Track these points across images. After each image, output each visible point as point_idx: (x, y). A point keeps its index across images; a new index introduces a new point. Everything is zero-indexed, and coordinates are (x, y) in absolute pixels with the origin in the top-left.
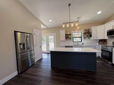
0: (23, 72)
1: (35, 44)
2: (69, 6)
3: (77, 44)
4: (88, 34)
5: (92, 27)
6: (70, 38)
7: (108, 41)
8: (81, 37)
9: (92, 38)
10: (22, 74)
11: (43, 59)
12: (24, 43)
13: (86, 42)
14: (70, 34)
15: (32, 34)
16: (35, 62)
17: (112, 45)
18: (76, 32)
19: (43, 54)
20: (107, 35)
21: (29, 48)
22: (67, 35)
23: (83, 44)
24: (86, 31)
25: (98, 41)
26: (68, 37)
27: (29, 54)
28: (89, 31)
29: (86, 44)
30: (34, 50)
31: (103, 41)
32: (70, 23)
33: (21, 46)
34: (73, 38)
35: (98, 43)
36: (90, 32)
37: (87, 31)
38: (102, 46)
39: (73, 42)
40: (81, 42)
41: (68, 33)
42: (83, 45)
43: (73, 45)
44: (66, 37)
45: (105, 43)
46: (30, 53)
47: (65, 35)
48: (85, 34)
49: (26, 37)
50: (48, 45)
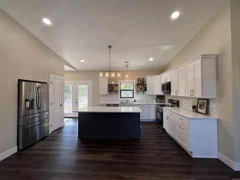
0: (27, 147)
1: (51, 101)
2: (110, 48)
3: (127, 101)
5: (146, 77)
6: (117, 92)
8: (133, 90)
9: (147, 93)
10: (26, 151)
11: (65, 128)
12: (33, 100)
13: (140, 99)
14: (116, 85)
15: (46, 83)
16: (50, 133)
18: (126, 81)
19: (66, 119)
20: (162, 90)
21: (40, 108)
23: (135, 101)
24: (139, 82)
25: (156, 97)
26: (112, 89)
27: (37, 119)
28: (143, 82)
29: (139, 102)
30: (48, 111)
31: (160, 98)
32: (110, 71)
33: (28, 104)
34: (121, 90)
36: (145, 83)
37: (141, 81)
39: (121, 97)
40: (133, 97)
41: (113, 83)
42: (135, 103)
43: (119, 103)
44: (109, 88)
45: (163, 101)
46: (40, 117)
47: (108, 85)
48: (138, 85)
49: (38, 88)
50: (76, 102)
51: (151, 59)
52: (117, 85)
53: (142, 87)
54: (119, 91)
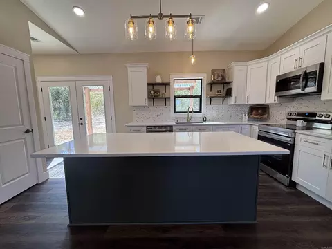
3: (188, 119)
4: (221, 86)
5: (234, 64)
6: (166, 99)
7: (272, 110)
8: (201, 97)
9: (231, 101)
13: (215, 114)
17: (285, 121)
22: (155, 87)
23: (204, 119)
24: (216, 77)
25: (247, 110)
26: (158, 93)
28: (223, 78)
29: (213, 121)
31: (260, 111)
34: (175, 97)
35: (247, 117)
36: (227, 81)
37: (219, 76)
38: (259, 126)
39: (175, 112)
40: (200, 112)
41: (159, 80)
42: (204, 123)
43: (173, 123)
44: (149, 92)
45: (265, 117)
47: (149, 84)
48: (211, 84)
51: (263, 8)
52: (166, 85)
53: (220, 87)
54: (172, 98)
